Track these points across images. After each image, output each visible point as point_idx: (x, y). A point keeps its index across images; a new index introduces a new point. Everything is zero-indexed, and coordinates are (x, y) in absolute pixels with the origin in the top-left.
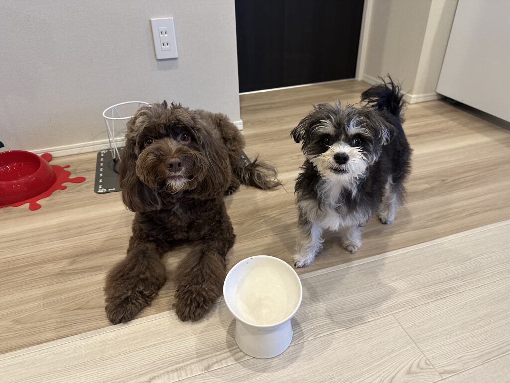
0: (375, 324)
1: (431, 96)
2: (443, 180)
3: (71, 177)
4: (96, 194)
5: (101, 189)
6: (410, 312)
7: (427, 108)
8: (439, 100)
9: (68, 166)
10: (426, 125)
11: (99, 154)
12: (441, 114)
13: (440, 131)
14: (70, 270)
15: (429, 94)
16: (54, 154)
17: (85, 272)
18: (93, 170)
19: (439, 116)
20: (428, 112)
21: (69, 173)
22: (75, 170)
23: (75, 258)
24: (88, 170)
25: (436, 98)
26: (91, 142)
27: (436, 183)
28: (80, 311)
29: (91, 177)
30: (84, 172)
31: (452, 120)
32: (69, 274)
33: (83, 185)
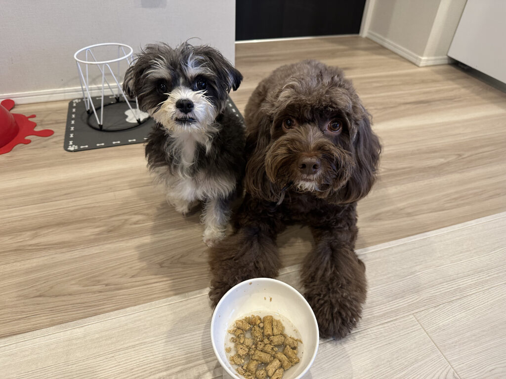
0: (394, 325)
1: (441, 59)
2: (460, 155)
3: (37, 129)
4: (66, 152)
5: (71, 145)
6: (433, 312)
7: (438, 72)
8: (449, 64)
9: (34, 116)
10: (438, 92)
11: (71, 103)
12: (452, 80)
13: (452, 99)
14: (30, 245)
15: (441, 57)
16: (17, 101)
17: (49, 249)
18: (63, 122)
19: (450, 82)
20: (439, 77)
21: (35, 125)
22: (42, 121)
23: (38, 231)
24: (57, 122)
25: (446, 62)
26: (62, 89)
27: (452, 158)
28: (40, 299)
29: (60, 131)
30: (52, 124)
31: (464, 87)
32: (30, 251)
33: (50, 140)
